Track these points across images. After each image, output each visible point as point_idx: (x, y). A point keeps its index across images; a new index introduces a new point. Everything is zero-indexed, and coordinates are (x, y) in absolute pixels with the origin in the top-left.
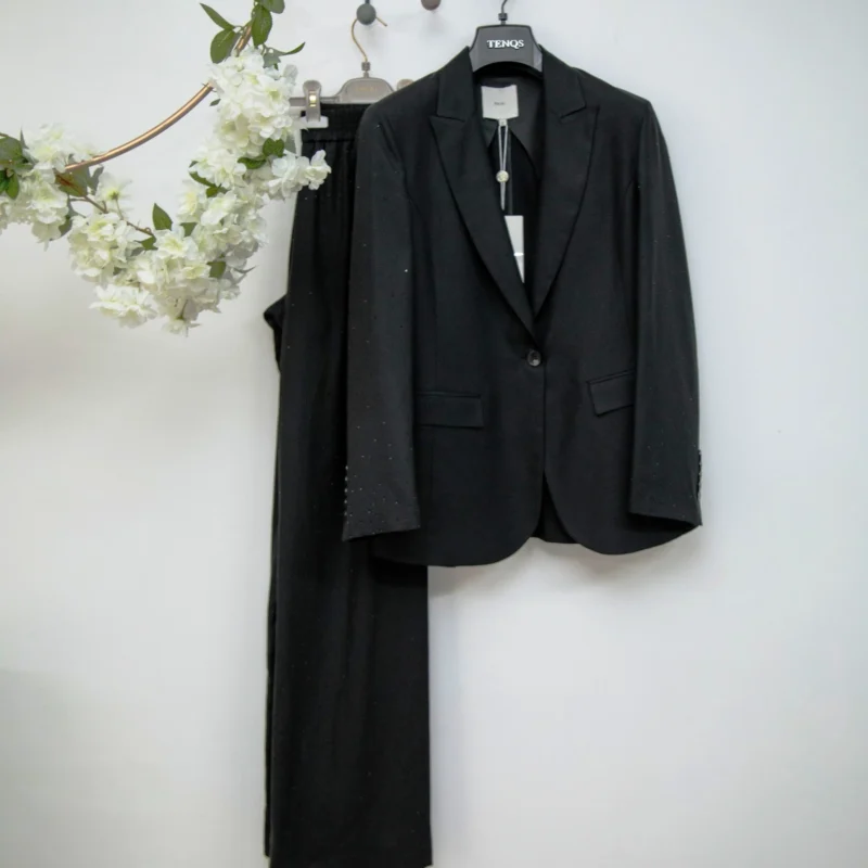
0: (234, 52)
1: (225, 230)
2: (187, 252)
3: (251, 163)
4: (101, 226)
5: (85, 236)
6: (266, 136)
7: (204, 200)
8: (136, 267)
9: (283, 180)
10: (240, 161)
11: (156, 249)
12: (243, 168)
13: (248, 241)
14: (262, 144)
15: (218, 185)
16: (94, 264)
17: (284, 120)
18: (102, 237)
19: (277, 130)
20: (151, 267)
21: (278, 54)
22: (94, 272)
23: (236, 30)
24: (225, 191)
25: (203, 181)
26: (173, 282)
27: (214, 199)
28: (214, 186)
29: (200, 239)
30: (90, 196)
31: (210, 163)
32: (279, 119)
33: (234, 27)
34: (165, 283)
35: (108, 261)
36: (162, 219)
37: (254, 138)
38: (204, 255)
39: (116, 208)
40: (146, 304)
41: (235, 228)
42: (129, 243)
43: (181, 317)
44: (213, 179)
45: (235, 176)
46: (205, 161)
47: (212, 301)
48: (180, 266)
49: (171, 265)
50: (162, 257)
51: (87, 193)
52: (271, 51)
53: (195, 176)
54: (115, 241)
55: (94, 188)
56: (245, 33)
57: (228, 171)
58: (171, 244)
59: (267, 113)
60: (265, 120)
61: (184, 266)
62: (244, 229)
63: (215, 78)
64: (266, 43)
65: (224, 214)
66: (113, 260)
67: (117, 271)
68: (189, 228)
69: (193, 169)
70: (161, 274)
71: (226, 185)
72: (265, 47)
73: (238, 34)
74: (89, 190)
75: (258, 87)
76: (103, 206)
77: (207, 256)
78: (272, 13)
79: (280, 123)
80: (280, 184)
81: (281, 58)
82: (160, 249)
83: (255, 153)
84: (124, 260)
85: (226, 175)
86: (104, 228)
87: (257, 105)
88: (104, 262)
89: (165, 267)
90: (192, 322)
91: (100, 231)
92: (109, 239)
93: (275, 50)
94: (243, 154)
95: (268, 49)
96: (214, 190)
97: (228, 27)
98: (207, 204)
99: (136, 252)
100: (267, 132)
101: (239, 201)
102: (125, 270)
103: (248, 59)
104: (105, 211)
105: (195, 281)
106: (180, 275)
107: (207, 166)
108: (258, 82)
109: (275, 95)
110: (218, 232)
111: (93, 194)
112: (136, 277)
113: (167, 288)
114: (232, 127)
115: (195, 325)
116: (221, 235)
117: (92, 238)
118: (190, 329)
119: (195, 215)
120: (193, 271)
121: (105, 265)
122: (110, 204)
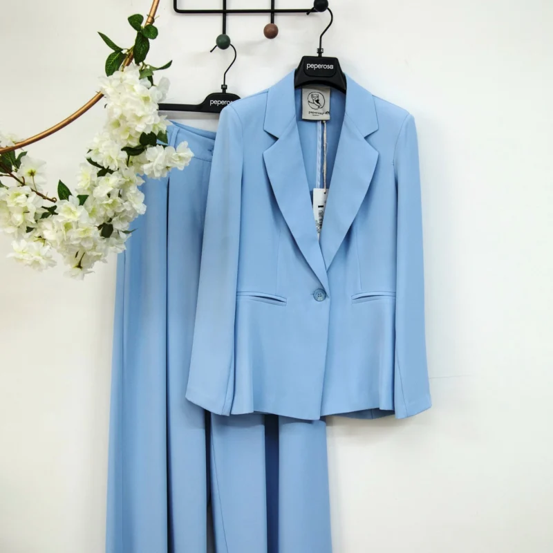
0: (121, 68)
1: (110, 201)
2: (80, 217)
3: (131, 151)
4: (18, 195)
5: (6, 202)
6: (141, 131)
7: (96, 178)
8: (43, 227)
9: (154, 164)
10: (122, 150)
11: (57, 214)
12: (125, 154)
13: (129, 209)
14: (139, 136)
15: (106, 167)
16: (11, 224)
17: (153, 119)
18: (18, 204)
19: (148, 126)
20: (53, 227)
21: (153, 69)
22: (11, 230)
23: (124, 52)
24: (111, 172)
25: (95, 164)
26: (69, 239)
27: (103, 178)
28: (103, 168)
29: (91, 207)
30: (13, 173)
31: (100, 151)
32: (149, 118)
33: (122, 50)
34: (64, 240)
35: (21, 222)
36: (64, 192)
37: (133, 133)
38: (95, 219)
39: (32, 182)
40: (48, 255)
41: (119, 200)
42: (37, 209)
43: (79, 266)
44: (102, 163)
45: (119, 161)
46: (98, 149)
47: (100, 254)
48: (74, 227)
49: (67, 227)
50: (60, 221)
51: (11, 171)
52: (148, 67)
53: (90, 160)
54: (26, 207)
55: (18, 167)
56: (130, 54)
57: (114, 157)
58: (69, 211)
59: (140, 114)
60: (139, 119)
61: (77, 227)
62: (126, 201)
63: (104, 87)
64: (145, 61)
65: (110, 189)
66: (25, 221)
67: (29, 230)
68: (83, 199)
69: (89, 155)
70: (60, 234)
71: (112, 168)
72: (144, 64)
73: (125, 54)
74: (14, 168)
75: (134, 94)
76: (22, 180)
77: (97, 220)
78: (149, 39)
79: (150, 121)
80: (152, 167)
81: (154, 72)
82: (59, 214)
83: (135, 143)
84: (33, 221)
85: (112, 160)
86: (19, 197)
87: (133, 107)
88: (19, 223)
89: (63, 228)
90: (89, 270)
91: (15, 199)
92: (23, 206)
93: (150, 67)
94: (125, 145)
95: (146, 66)
96: (104, 172)
97: (118, 50)
98: (98, 181)
99: (45, 216)
100: (141, 128)
101: (123, 179)
102: (36, 229)
103: (130, 73)
104: (23, 184)
105: (86, 239)
106: (75, 234)
107: (98, 153)
108: (134, 90)
109: (146, 99)
110: (105, 202)
111: (16, 171)
112: (43, 235)
113: (66, 244)
114: (118, 124)
115: (91, 272)
116: (107, 204)
117: (11, 204)
118: (86, 275)
119: (89, 189)
120: (85, 231)
121: (19, 224)
122: (28, 179)
